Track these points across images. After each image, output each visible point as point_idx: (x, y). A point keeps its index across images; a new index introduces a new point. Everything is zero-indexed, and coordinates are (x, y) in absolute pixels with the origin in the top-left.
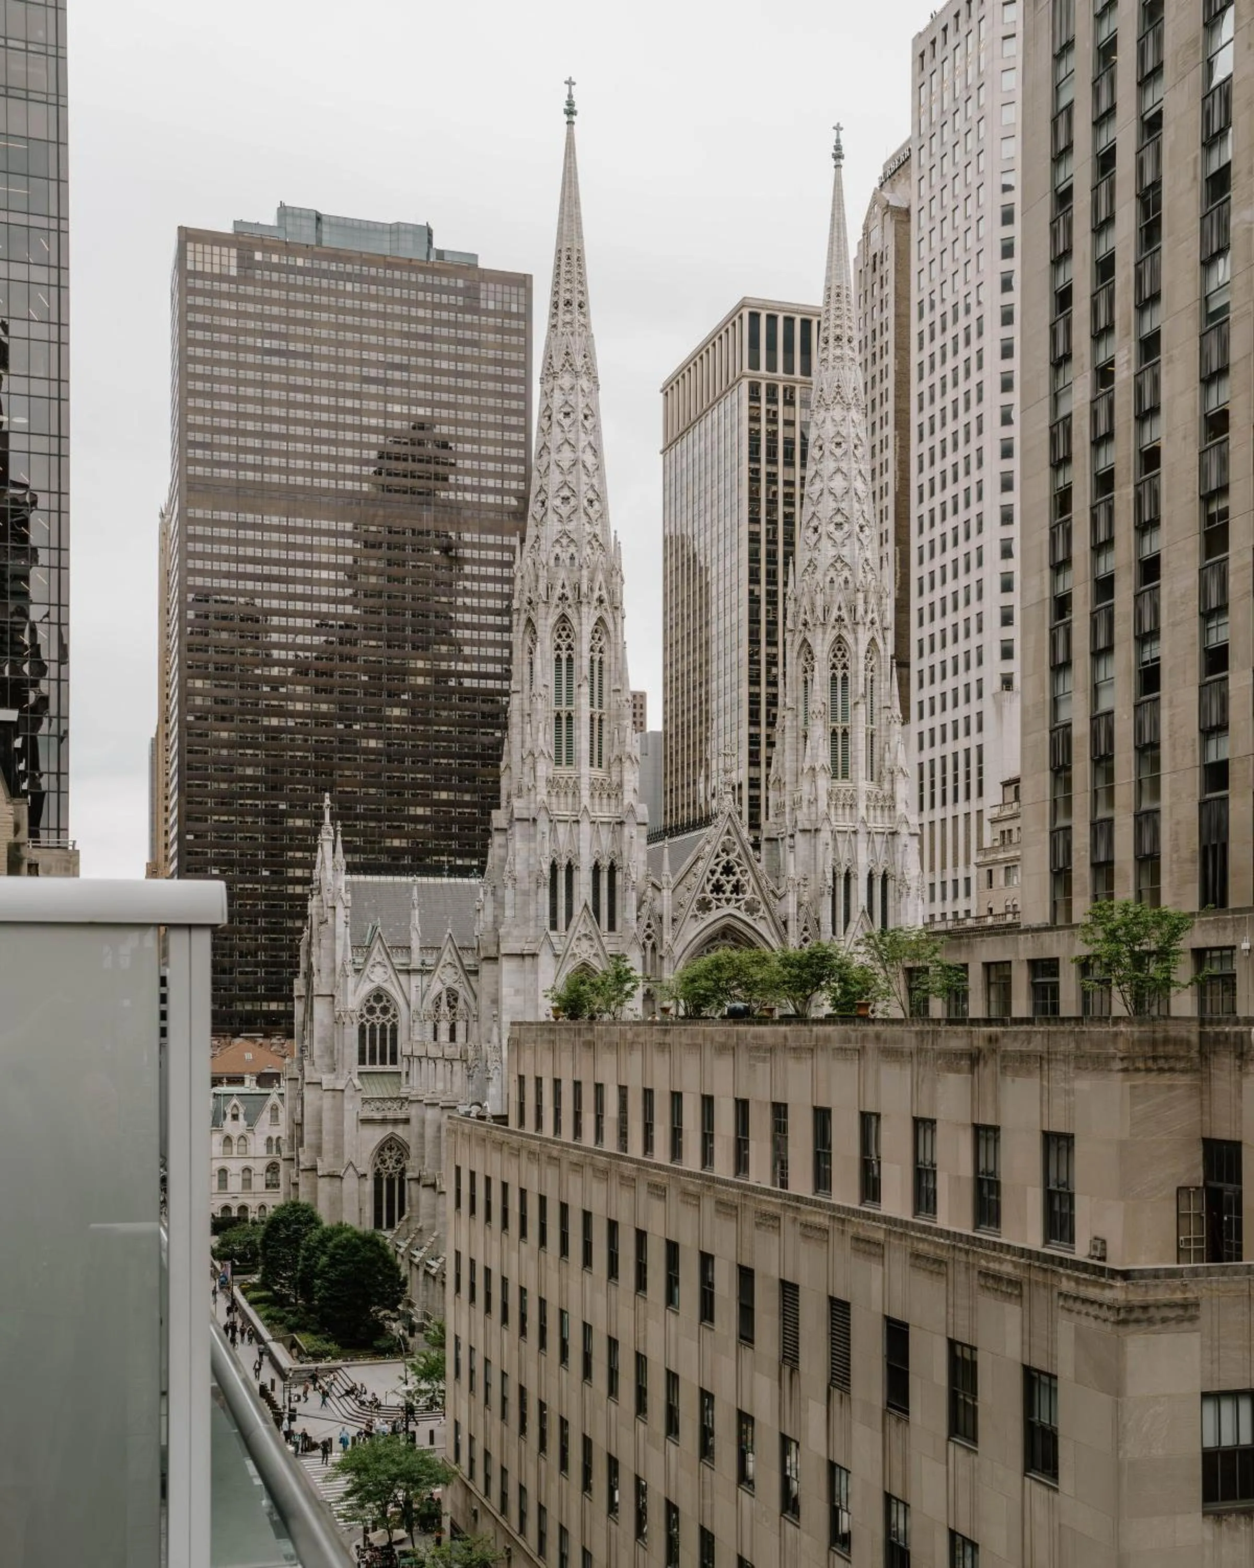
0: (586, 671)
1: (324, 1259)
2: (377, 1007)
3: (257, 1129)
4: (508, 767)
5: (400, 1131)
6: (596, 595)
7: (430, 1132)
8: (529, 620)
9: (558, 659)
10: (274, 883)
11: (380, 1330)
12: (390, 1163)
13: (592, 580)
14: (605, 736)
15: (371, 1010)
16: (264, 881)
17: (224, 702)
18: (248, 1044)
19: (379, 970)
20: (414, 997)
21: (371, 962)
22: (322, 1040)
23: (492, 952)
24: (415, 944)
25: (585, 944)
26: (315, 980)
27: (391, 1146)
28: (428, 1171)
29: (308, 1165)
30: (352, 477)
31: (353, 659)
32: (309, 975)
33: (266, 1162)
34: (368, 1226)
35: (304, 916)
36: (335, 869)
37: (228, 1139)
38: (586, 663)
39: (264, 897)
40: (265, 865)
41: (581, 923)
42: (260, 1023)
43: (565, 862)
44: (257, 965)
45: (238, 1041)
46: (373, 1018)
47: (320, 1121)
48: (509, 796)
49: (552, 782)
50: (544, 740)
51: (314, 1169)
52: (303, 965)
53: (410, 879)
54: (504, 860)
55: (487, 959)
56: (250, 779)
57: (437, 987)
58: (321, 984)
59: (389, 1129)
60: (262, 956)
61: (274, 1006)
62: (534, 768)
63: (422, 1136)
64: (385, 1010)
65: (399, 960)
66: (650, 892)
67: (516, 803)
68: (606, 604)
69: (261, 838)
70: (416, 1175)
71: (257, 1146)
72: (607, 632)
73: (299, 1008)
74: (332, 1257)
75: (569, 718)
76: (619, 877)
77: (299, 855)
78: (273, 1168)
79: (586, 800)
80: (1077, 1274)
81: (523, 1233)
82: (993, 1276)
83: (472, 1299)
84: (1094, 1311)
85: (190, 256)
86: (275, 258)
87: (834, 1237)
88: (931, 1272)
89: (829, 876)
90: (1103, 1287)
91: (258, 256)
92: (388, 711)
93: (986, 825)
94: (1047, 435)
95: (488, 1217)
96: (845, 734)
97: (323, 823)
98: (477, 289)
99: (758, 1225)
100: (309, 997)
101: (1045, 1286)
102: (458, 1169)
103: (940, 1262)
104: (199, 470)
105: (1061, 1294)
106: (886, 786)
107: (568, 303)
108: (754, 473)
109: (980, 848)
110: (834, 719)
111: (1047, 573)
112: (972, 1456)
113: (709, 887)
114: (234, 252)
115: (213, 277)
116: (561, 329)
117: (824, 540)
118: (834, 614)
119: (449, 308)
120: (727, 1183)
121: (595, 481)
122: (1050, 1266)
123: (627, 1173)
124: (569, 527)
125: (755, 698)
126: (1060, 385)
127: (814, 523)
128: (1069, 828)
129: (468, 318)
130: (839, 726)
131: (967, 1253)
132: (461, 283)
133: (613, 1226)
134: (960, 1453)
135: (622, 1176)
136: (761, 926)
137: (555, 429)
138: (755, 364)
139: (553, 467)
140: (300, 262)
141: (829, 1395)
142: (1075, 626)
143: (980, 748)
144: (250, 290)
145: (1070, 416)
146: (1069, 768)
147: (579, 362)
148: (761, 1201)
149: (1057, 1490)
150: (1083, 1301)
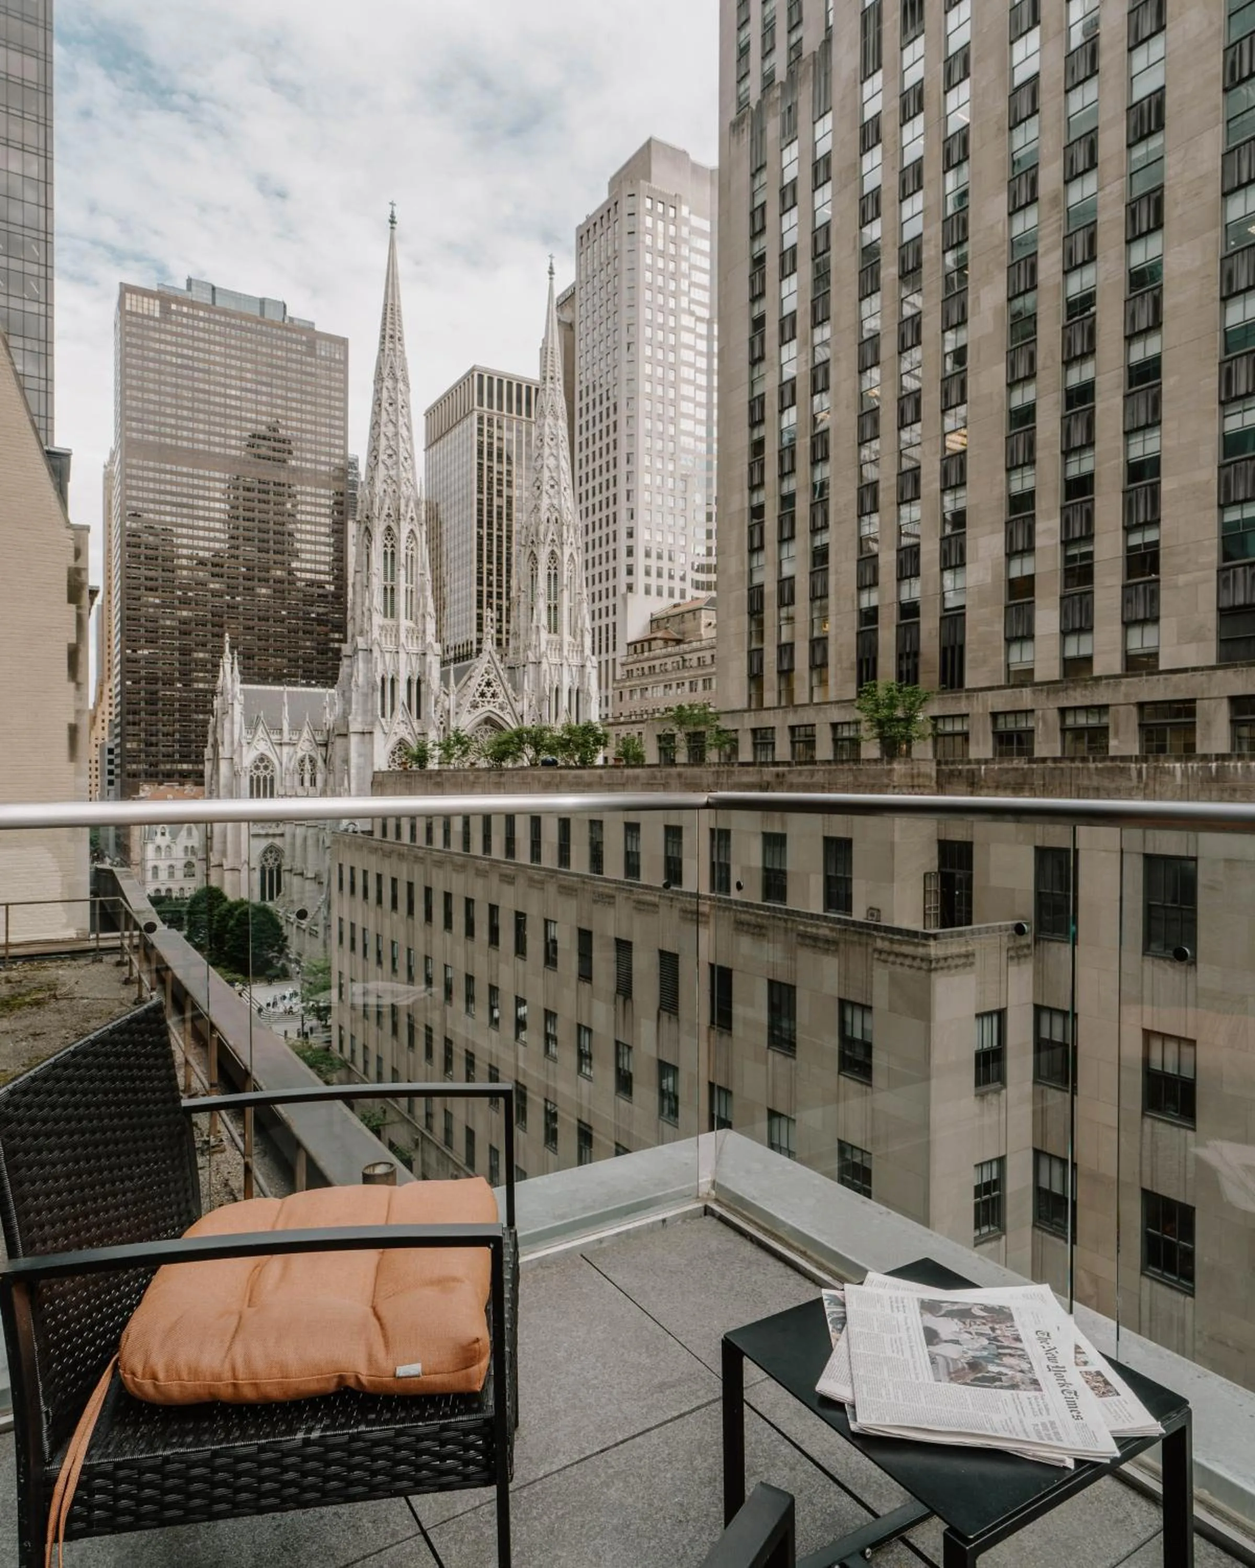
0: (403, 561)
1: (232, 923)
2: (262, 765)
3: (178, 841)
4: (353, 618)
5: (278, 842)
6: (409, 515)
7: (299, 841)
8: (367, 529)
9: (386, 553)
10: (185, 691)
11: (269, 964)
12: (271, 861)
13: (407, 506)
14: (414, 602)
15: (257, 768)
16: (179, 690)
17: (151, 579)
18: (169, 789)
19: (262, 743)
20: (285, 760)
21: (257, 738)
22: (226, 786)
23: (343, 731)
24: (286, 727)
25: (403, 726)
26: (220, 748)
27: (270, 849)
28: (298, 866)
29: (216, 863)
30: (235, 448)
31: (237, 558)
32: (215, 746)
33: (184, 862)
34: (256, 899)
35: (211, 712)
36: (233, 681)
37: (159, 848)
38: (403, 556)
39: (179, 700)
40: (179, 681)
41: (399, 715)
42: (176, 777)
43: (390, 677)
44: (174, 741)
45: (162, 787)
46: (258, 773)
47: (225, 836)
48: (353, 636)
49: (382, 628)
50: (378, 601)
51: (221, 865)
52: (210, 740)
53: (281, 688)
54: (351, 675)
55: (339, 735)
56: (168, 627)
57: (300, 754)
58: (224, 752)
59: (270, 840)
60: (177, 736)
61: (185, 766)
62: (370, 619)
63: (293, 844)
64: (266, 768)
65: (275, 737)
66: (442, 696)
67: (360, 640)
68: (415, 522)
69: (177, 665)
70: (288, 868)
71: (178, 851)
72: (416, 539)
73: (208, 768)
74: (238, 920)
75: (392, 589)
76: (423, 687)
77: (201, 675)
78: (189, 865)
79: (403, 639)
80: (890, 936)
81: (394, 906)
82: (810, 937)
83: (353, 948)
84: (908, 962)
85: (128, 301)
86: (185, 309)
87: (663, 910)
88: (753, 934)
89: (547, 690)
90: (917, 945)
91: (174, 307)
92: (258, 590)
93: (618, 667)
94: (746, 407)
95: (365, 896)
96: (555, 608)
97: (223, 652)
98: (314, 343)
99: (595, 902)
100: (216, 759)
101: (860, 944)
102: (341, 866)
103: (761, 927)
104: (134, 435)
105: (875, 950)
106: (579, 639)
107: (392, 337)
108: (480, 465)
109: (614, 680)
110: (549, 599)
111: (746, 492)
112: (789, 1060)
113: (477, 694)
114: (157, 302)
115: (143, 316)
116: (387, 352)
117: (544, 494)
118: (550, 537)
119: (297, 352)
120: (566, 874)
121: (408, 447)
122: (865, 931)
123: (481, 868)
124: (392, 473)
125: (480, 593)
126: (756, 376)
127: (538, 484)
128: (762, 649)
129: (309, 359)
130: (552, 603)
131: (786, 921)
132: (304, 338)
133: (469, 902)
134: (779, 1057)
135: (477, 870)
136: (508, 718)
137: (384, 413)
138: (481, 404)
139: (382, 436)
140: (201, 314)
141: (659, 1016)
142: (767, 524)
143: (614, 624)
144: (168, 327)
145: (763, 394)
146: (762, 612)
147: (399, 374)
148: (598, 886)
149: (870, 1085)
150: (897, 955)
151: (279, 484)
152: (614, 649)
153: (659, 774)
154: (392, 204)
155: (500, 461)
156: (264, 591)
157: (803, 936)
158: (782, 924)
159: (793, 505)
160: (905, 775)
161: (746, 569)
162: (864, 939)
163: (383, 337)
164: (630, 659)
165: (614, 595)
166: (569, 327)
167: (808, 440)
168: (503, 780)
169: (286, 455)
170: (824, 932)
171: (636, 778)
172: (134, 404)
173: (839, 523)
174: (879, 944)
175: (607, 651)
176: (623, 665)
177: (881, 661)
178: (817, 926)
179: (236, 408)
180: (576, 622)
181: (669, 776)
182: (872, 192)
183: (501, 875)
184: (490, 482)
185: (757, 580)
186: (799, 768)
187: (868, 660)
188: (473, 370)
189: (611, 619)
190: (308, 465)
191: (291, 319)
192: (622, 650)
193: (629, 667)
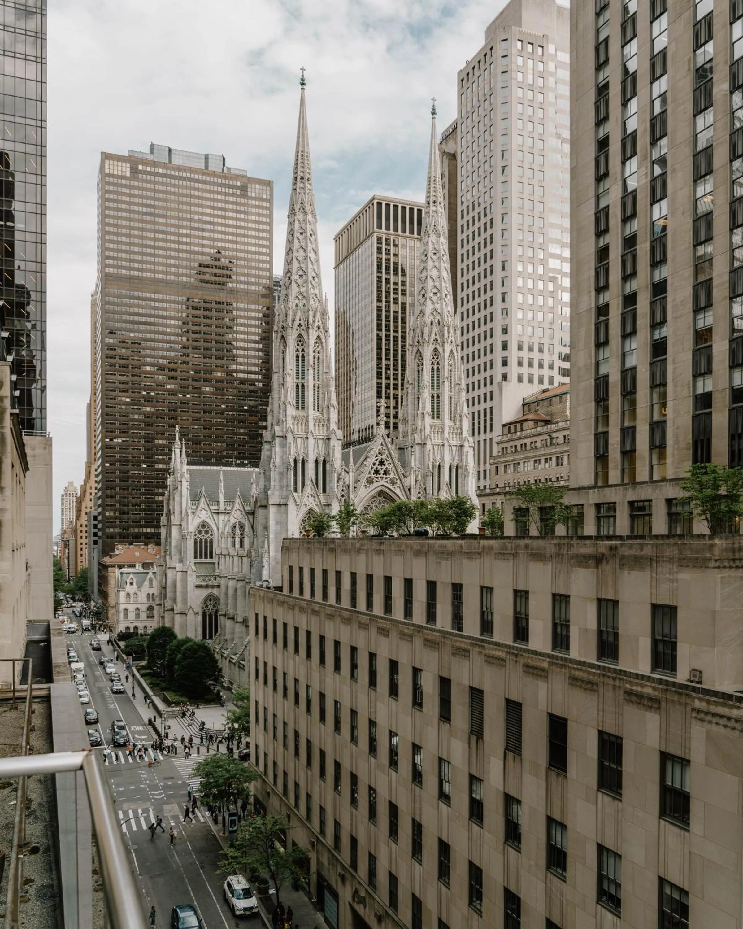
0: (311, 362)
1: (179, 656)
2: (203, 530)
3: (143, 589)
4: (272, 411)
5: (215, 591)
6: (316, 324)
7: (231, 592)
8: (283, 337)
9: (297, 356)
10: (148, 471)
11: (207, 689)
12: (210, 607)
13: (314, 317)
14: (321, 396)
15: (200, 532)
16: (144, 469)
17: (124, 383)
18: (136, 548)
19: (204, 512)
20: (221, 526)
21: (200, 508)
22: (176, 547)
23: (264, 503)
24: (222, 500)
25: (311, 499)
26: (172, 517)
27: (210, 598)
28: (231, 611)
29: (169, 608)
30: (186, 275)
31: (187, 363)
32: (168, 515)
33: (148, 605)
34: (200, 637)
35: (165, 487)
36: (182, 463)
37: (128, 594)
38: (311, 358)
39: (144, 478)
40: (144, 462)
41: (309, 489)
42: (143, 539)
43: (301, 458)
44: (140, 510)
45: (131, 547)
46: (201, 536)
47: (175, 586)
48: (272, 425)
49: (295, 418)
50: (291, 396)
51: (172, 610)
52: (165, 510)
53: (219, 468)
54: (270, 457)
55: (261, 506)
56: (136, 420)
57: (233, 521)
58: (175, 519)
59: (210, 590)
60: (143, 506)
61: (149, 530)
62: (285, 411)
63: (227, 594)
64: (207, 532)
65: (213, 508)
66: (343, 473)
67: (277, 428)
68: (321, 329)
69: (143, 450)
70: (223, 613)
71: (142, 597)
72: (322, 343)
73: (163, 531)
74: (184, 655)
75: (303, 386)
76: (328, 466)
77: (160, 457)
78: (150, 608)
79: (311, 427)
80: (707, 697)
81: (297, 650)
82: (636, 695)
83: (266, 682)
84: (723, 721)
85: (107, 166)
86: (149, 169)
87: (510, 664)
88: (586, 689)
89: (431, 467)
90: (732, 707)
91: (140, 167)
92: (204, 389)
93: (495, 445)
94: (593, 218)
95: (275, 641)
96: (438, 397)
97: (175, 439)
98: (247, 187)
99: (454, 654)
100: (169, 525)
101: (680, 704)
102: (257, 615)
103: (593, 683)
104: (111, 270)
105: (693, 709)
106: (458, 423)
107: (302, 178)
108: (379, 278)
109: (491, 456)
110: (433, 390)
111: (593, 293)
112: (616, 802)
113: (372, 472)
114: (128, 165)
115: (118, 177)
116: (298, 191)
117: (428, 300)
118: (433, 337)
119: (233, 195)
120: (431, 630)
121: (315, 267)
122: (685, 691)
123: (363, 621)
124: (303, 290)
125: (379, 385)
126: (601, 190)
127: (423, 292)
128: (607, 433)
129: (242, 200)
130: (435, 393)
131: (614, 679)
132: (239, 184)
133: (354, 650)
134: (607, 799)
135: (360, 623)
136: (398, 491)
137: (296, 241)
138: (380, 227)
139: (294, 260)
140: (161, 171)
141: (505, 754)
142: (611, 321)
143: (491, 408)
144: (136, 184)
145: (608, 206)
146: (608, 400)
147: (308, 208)
148: (456, 641)
149: (688, 831)
150: (714, 715)
151: (219, 303)
152: (491, 430)
153: (509, 546)
154: (303, 69)
155: (396, 274)
156: (208, 389)
157: (629, 693)
158: (611, 682)
159: (635, 303)
160: (726, 550)
161: (593, 361)
162: (683, 699)
163: (296, 179)
164: (505, 439)
165: (491, 383)
166: (453, 157)
167: (648, 244)
168: (382, 547)
169: (224, 279)
170: (648, 691)
171: (491, 548)
172: (111, 246)
173: (676, 318)
174: (697, 704)
175: (485, 432)
176: (498, 443)
177: (715, 442)
178: (642, 686)
179: (186, 243)
180: (456, 409)
181: (518, 546)
182: (704, 18)
183: (378, 628)
184: (387, 292)
185: (603, 371)
186: (630, 542)
187: (702, 441)
188: (373, 199)
189: (489, 404)
190: (242, 286)
191: (229, 169)
192: (498, 430)
193: (504, 445)
